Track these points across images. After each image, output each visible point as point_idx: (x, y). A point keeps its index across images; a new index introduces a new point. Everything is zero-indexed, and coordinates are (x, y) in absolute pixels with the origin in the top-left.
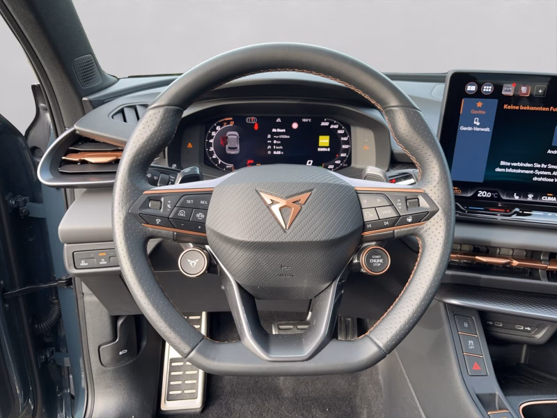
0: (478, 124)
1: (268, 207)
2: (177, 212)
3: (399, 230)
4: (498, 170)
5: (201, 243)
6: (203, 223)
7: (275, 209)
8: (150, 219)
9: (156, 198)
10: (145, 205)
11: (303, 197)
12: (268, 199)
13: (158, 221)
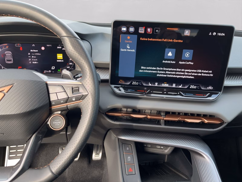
3: (70, 105)
11: (6, 89)
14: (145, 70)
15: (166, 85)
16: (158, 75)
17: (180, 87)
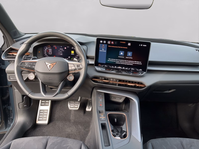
0: (103, 50)
1: (47, 65)
2: (28, 66)
3: (76, 71)
4: (108, 60)
5: (34, 73)
6: (34, 69)
7: (48, 66)
8: (22, 67)
9: (24, 63)
10: (21, 64)
11: (54, 64)
12: (47, 63)
13: (24, 67)
14: (111, 60)
15: (120, 68)
16: (116, 63)
17: (127, 69)
